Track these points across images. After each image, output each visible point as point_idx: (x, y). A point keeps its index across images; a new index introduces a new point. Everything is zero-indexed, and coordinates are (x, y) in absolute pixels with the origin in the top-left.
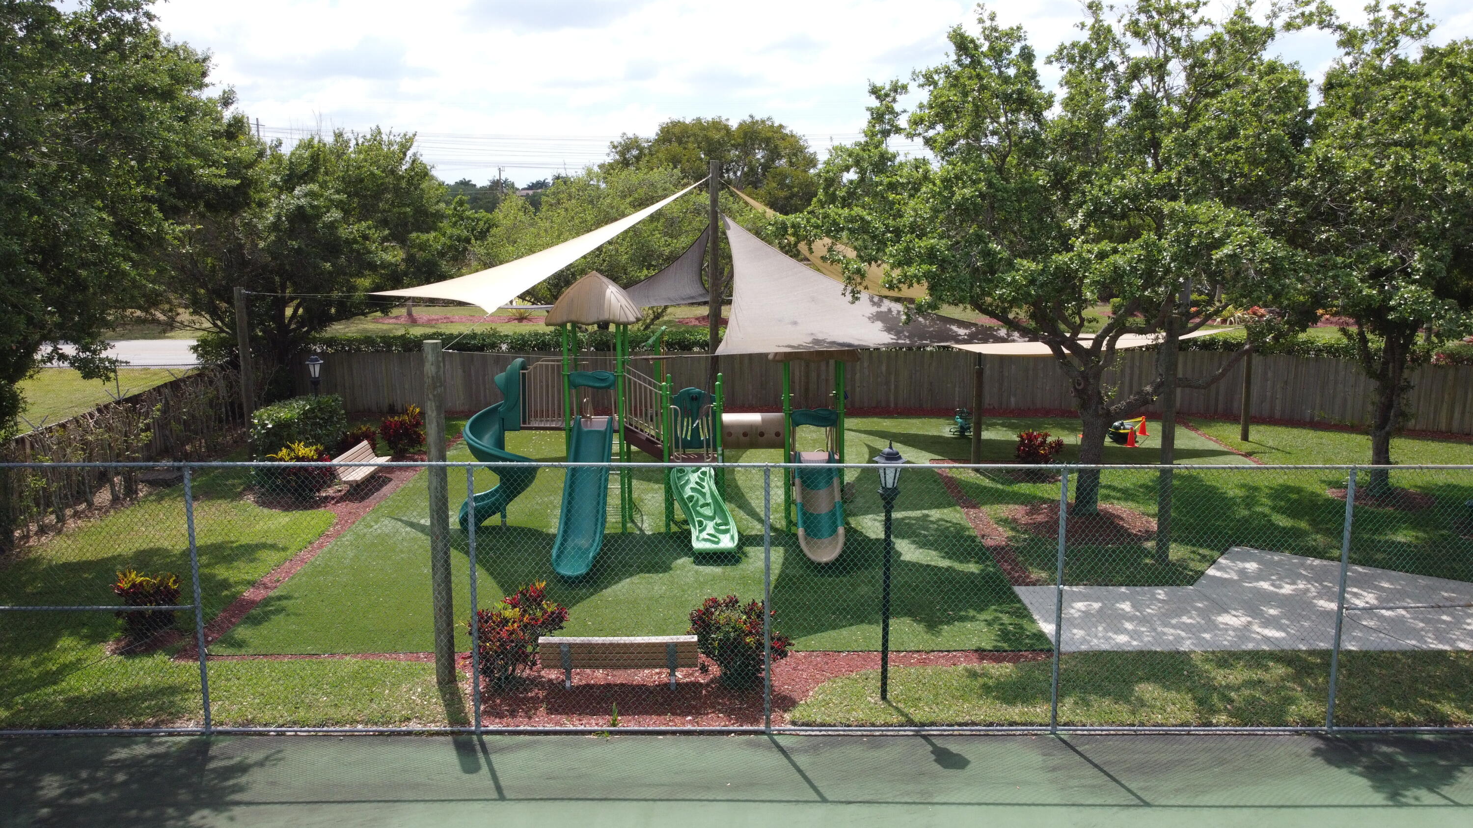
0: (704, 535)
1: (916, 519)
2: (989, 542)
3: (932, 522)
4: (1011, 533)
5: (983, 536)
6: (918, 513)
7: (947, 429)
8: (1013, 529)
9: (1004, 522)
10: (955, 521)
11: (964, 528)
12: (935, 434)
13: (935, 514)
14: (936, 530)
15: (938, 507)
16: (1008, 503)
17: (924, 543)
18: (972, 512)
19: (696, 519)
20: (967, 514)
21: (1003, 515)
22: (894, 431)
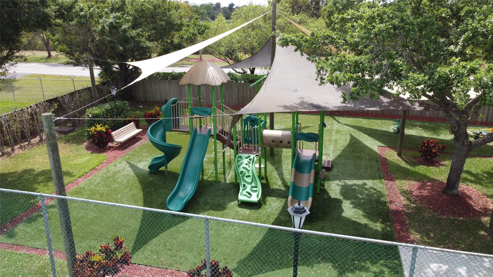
0: (244, 193)
1: (359, 186)
2: (393, 207)
3: (367, 189)
4: (406, 202)
5: (391, 202)
6: (360, 182)
7: (392, 127)
8: (408, 199)
9: (404, 193)
10: (379, 189)
11: (382, 195)
12: (386, 130)
13: (370, 183)
14: (367, 195)
15: (373, 178)
16: (410, 180)
17: (357, 205)
18: (390, 183)
19: (243, 183)
20: (387, 184)
21: (405, 188)
22: (366, 126)
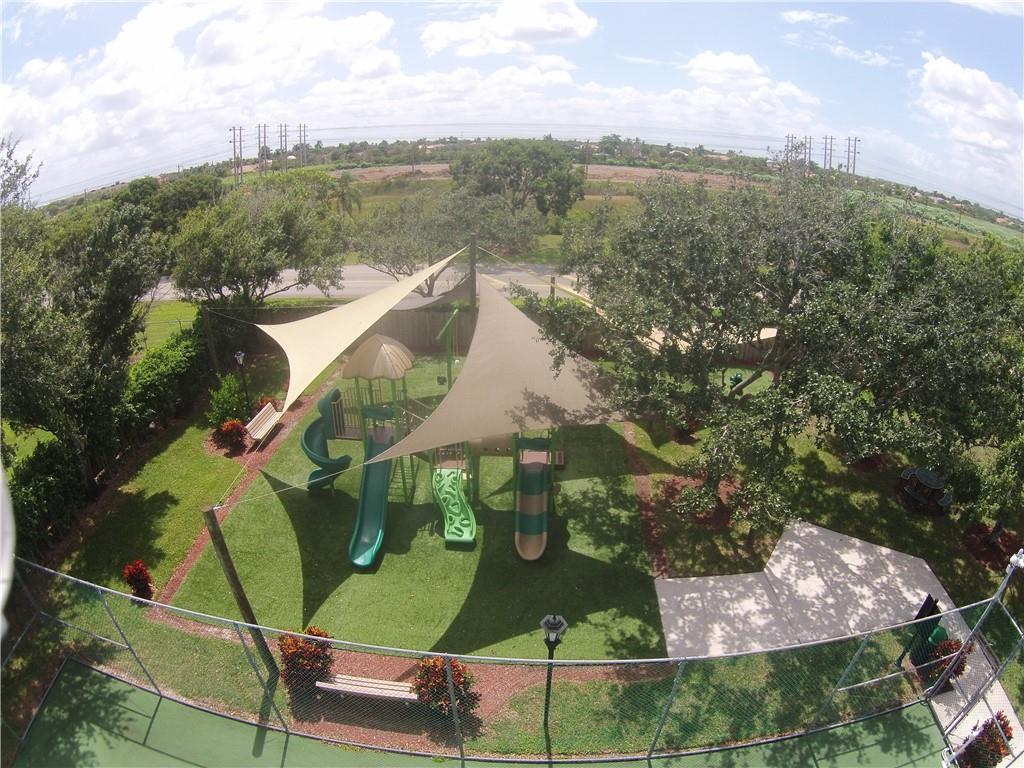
0: (452, 529)
19: (449, 515)
